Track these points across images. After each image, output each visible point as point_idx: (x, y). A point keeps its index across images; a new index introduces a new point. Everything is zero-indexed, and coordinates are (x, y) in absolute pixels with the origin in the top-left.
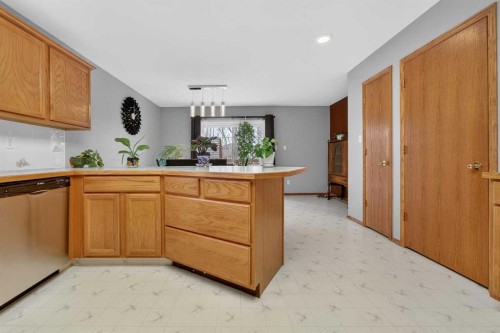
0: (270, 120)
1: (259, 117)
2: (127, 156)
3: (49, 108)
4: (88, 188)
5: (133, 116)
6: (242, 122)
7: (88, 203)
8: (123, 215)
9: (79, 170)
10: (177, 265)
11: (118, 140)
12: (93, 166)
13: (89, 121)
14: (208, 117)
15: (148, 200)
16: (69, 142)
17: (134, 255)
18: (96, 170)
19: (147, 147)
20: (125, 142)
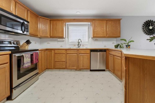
2: (126, 44)
3: (107, 34)
19: (133, 41)
20: (125, 40)
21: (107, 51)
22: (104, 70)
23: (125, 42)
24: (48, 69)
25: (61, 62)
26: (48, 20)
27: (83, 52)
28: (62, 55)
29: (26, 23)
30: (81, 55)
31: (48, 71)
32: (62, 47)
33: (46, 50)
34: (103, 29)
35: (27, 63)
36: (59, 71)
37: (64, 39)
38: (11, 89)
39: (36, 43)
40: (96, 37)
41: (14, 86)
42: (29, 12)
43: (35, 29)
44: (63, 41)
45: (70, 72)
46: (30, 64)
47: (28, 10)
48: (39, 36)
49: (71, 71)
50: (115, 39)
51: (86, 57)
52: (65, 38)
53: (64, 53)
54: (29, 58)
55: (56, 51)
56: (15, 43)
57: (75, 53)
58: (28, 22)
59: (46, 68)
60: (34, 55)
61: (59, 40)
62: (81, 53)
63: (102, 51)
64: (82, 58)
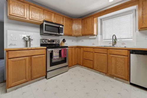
24: (78, 64)
25: (89, 61)
26: (80, 20)
27: (116, 53)
28: (90, 54)
29: (61, 26)
30: (112, 57)
31: (79, 66)
32: (94, 44)
33: (77, 47)
35: (56, 56)
36: (88, 69)
37: (95, 37)
38: (47, 72)
39: (72, 41)
41: (48, 70)
42: (64, 18)
43: (70, 30)
44: (95, 38)
45: (98, 74)
46: (58, 57)
47: (63, 17)
48: (73, 35)
49: (100, 73)
51: (122, 60)
52: (96, 35)
53: (92, 51)
54: (57, 53)
55: (85, 49)
56: (57, 41)
57: (103, 52)
58: (63, 26)
59: (76, 63)
60: (62, 50)
61: (90, 37)
62: (113, 53)
64: (113, 61)
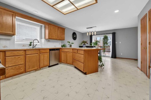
0: (114, 34)
1: (110, 33)
2: (70, 45)
3: (58, 37)
4: (62, 51)
5: (75, 36)
6: (105, 35)
7: (62, 53)
8: (67, 56)
9: (63, 48)
10: (75, 67)
11: (68, 42)
12: (65, 47)
13: (64, 39)
14: (94, 35)
15: (70, 54)
16: (62, 42)
17: (68, 64)
18: (65, 48)
19: (73, 43)
20: (69, 42)
21: (60, 49)
22: (58, 64)
23: (69, 44)
25: (17, 66)
30: (42, 55)
34: (55, 33)
36: (12, 79)
40: (50, 39)
50: (61, 41)
51: (47, 55)
53: (23, 54)
63: (54, 50)
64: (42, 57)
